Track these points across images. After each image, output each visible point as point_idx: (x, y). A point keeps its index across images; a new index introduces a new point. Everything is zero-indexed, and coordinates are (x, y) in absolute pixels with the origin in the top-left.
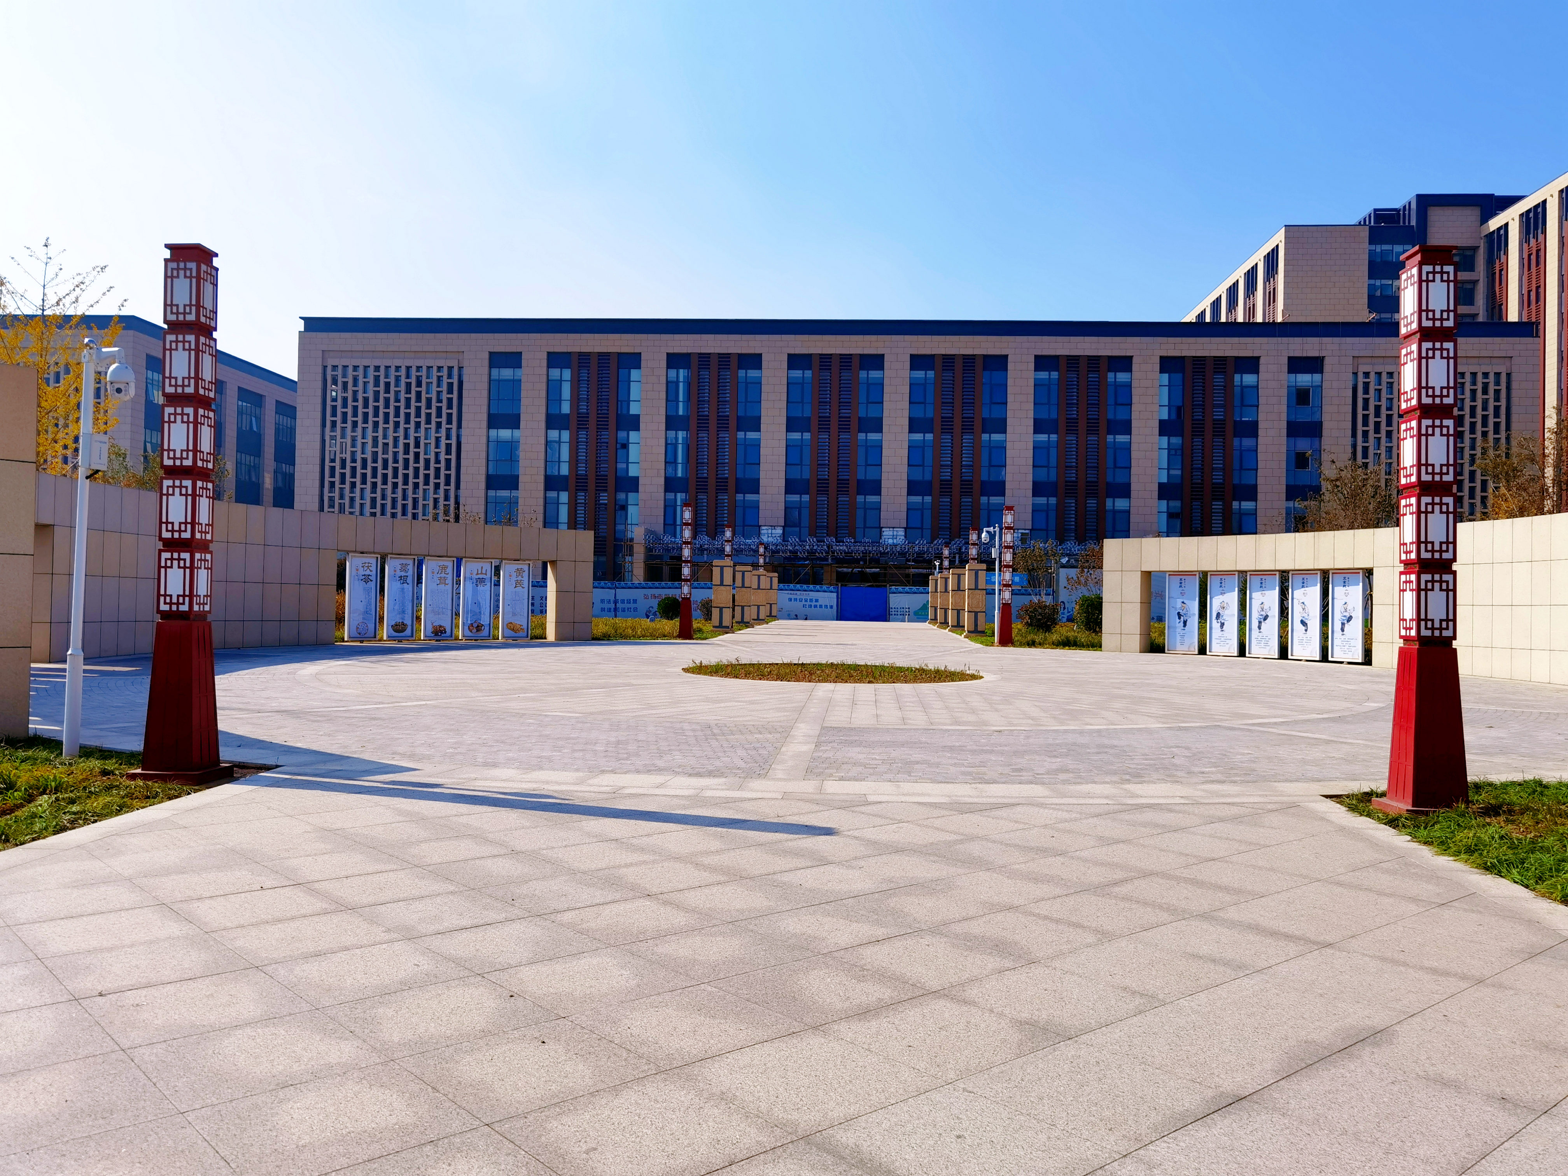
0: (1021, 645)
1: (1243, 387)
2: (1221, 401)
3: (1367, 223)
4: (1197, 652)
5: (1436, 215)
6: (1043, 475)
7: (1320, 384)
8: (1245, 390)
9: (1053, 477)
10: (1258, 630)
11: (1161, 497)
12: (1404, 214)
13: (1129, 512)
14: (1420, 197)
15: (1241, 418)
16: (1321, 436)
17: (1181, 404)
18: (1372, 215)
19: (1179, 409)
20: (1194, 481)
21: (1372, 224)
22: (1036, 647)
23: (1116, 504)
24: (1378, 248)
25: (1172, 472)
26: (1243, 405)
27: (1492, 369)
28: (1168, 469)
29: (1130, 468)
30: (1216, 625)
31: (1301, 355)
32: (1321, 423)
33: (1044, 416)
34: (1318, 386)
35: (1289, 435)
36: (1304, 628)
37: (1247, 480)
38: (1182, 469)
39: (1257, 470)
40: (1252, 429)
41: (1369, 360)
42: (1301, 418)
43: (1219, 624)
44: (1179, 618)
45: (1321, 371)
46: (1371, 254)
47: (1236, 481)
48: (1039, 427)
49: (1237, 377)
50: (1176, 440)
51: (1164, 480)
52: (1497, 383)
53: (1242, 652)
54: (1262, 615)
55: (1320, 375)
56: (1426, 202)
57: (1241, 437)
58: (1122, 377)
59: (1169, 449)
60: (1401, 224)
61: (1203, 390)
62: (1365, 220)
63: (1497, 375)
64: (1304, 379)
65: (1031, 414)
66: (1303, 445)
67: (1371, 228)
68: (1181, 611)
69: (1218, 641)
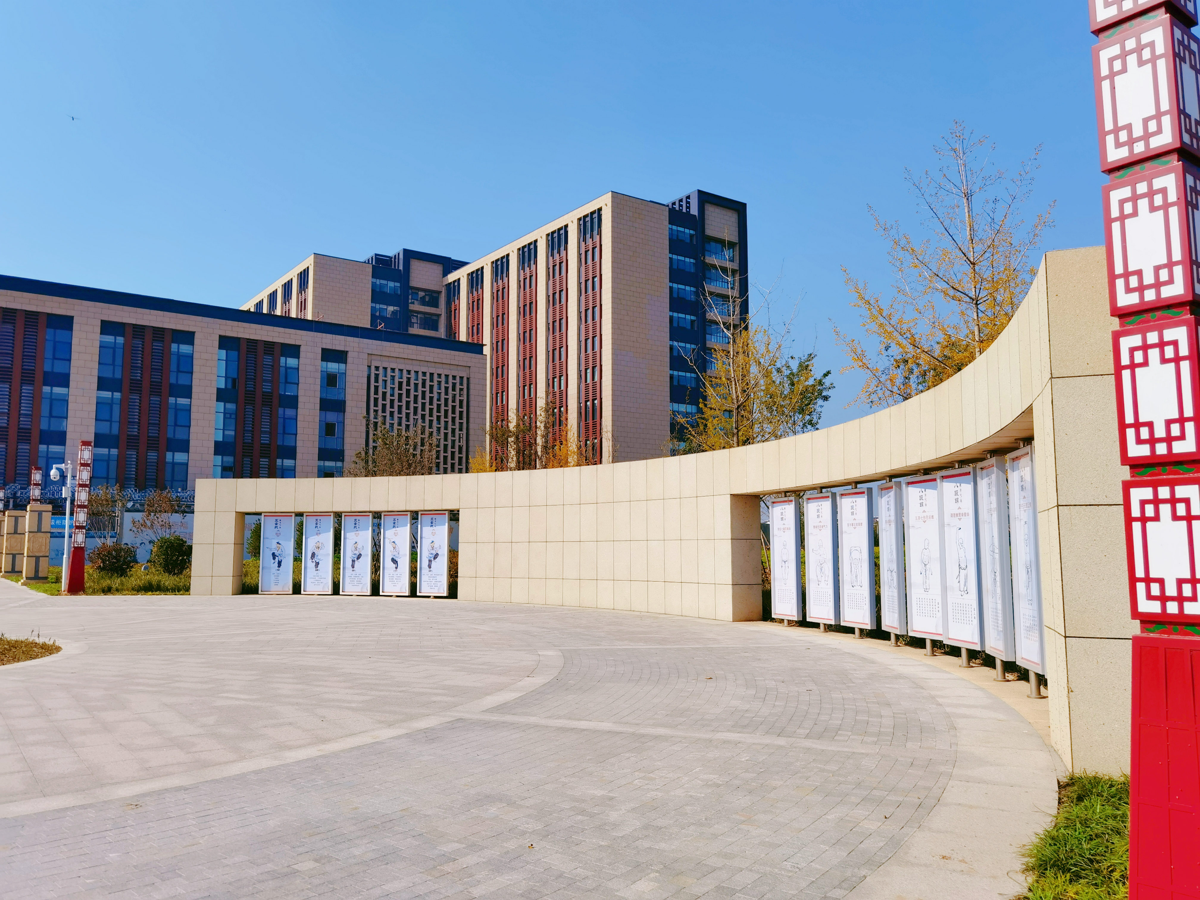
0: (94, 592)
1: (287, 368)
2: (270, 377)
3: (370, 262)
4: (291, 592)
5: (416, 266)
6: (105, 428)
7: (344, 372)
8: (288, 370)
9: (115, 430)
10: (352, 569)
11: (216, 453)
12: (395, 262)
13: (187, 464)
14: (405, 251)
15: (285, 392)
16: (344, 412)
17: (236, 377)
18: (374, 258)
19: (234, 381)
20: (246, 441)
21: (374, 264)
22: (113, 594)
23: (175, 457)
24: (378, 282)
25: (227, 432)
26: (286, 382)
27: (458, 374)
28: (224, 430)
29: (189, 427)
30: (311, 565)
31: (331, 348)
32: (345, 402)
33: (108, 374)
34: (343, 373)
35: (321, 409)
36: (394, 566)
37: (289, 442)
38: (235, 431)
39: (296, 435)
40: (293, 402)
41: (379, 358)
42: (330, 397)
43: (314, 564)
44: (274, 559)
45: (345, 362)
46: (374, 285)
47: (280, 443)
48: (103, 384)
49: (283, 359)
50: (231, 406)
51: (220, 439)
52: (461, 384)
53: (336, 591)
54: (355, 554)
55: (345, 365)
56: (410, 255)
57: (284, 407)
58: (185, 349)
59: (225, 413)
60: (393, 267)
61: (255, 367)
62: (369, 260)
63: (461, 378)
64: (333, 367)
65: (95, 373)
66: (332, 417)
67: (373, 265)
68: (276, 552)
69: (312, 580)
